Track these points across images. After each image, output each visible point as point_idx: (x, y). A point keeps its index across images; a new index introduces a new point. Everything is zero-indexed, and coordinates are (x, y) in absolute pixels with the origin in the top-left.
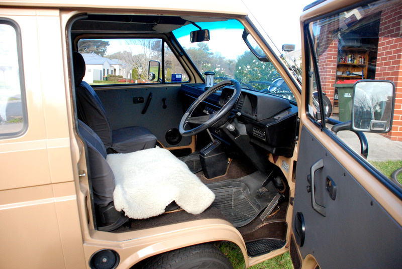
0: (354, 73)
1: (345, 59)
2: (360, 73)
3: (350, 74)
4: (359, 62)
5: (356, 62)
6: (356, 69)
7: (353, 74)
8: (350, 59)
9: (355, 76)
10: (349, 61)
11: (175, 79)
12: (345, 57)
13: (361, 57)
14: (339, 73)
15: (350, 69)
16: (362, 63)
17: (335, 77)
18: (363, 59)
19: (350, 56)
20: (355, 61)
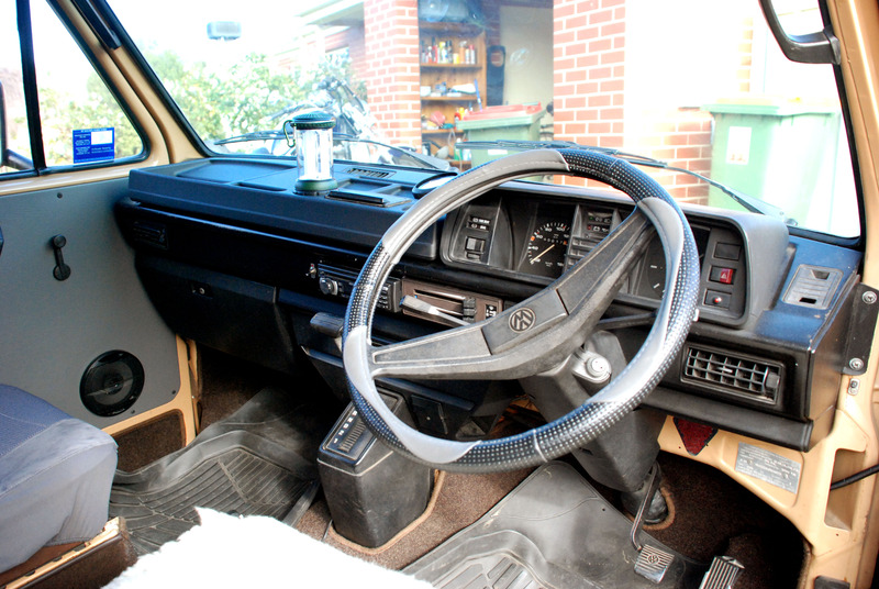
0: (456, 88)
1: (434, 52)
2: (469, 88)
3: (448, 90)
4: (465, 60)
5: (457, 60)
6: (458, 78)
7: (453, 91)
8: (444, 53)
9: (459, 95)
10: (442, 56)
11: (89, 152)
12: (434, 48)
13: (467, 47)
14: (426, 92)
15: (445, 78)
16: (473, 62)
17: (419, 102)
18: (473, 52)
19: (443, 44)
20: (456, 56)
